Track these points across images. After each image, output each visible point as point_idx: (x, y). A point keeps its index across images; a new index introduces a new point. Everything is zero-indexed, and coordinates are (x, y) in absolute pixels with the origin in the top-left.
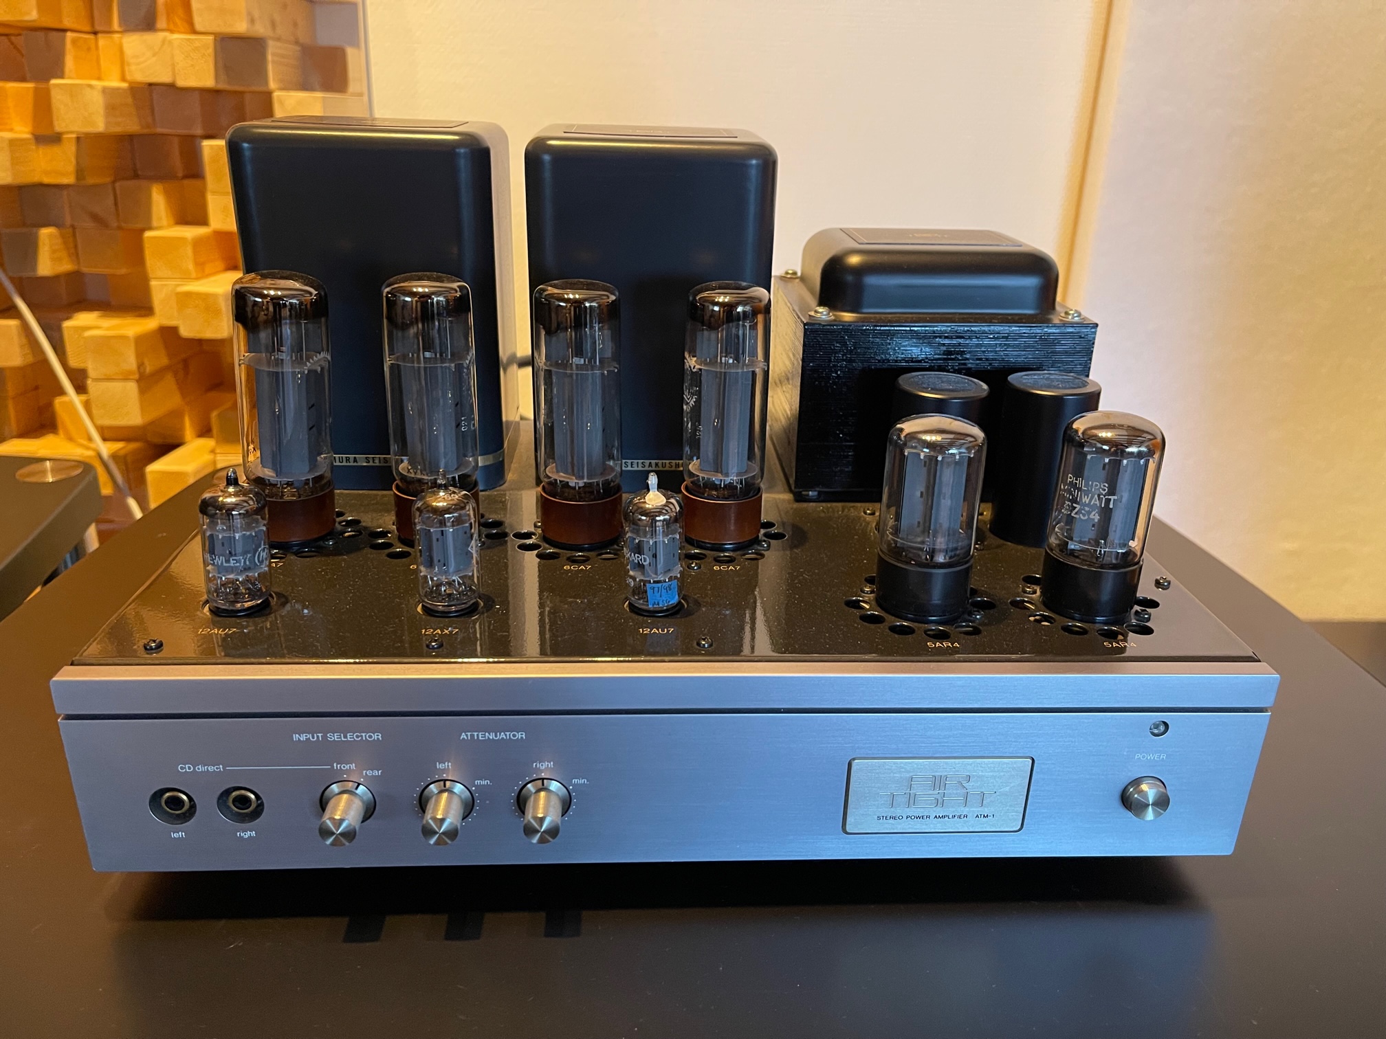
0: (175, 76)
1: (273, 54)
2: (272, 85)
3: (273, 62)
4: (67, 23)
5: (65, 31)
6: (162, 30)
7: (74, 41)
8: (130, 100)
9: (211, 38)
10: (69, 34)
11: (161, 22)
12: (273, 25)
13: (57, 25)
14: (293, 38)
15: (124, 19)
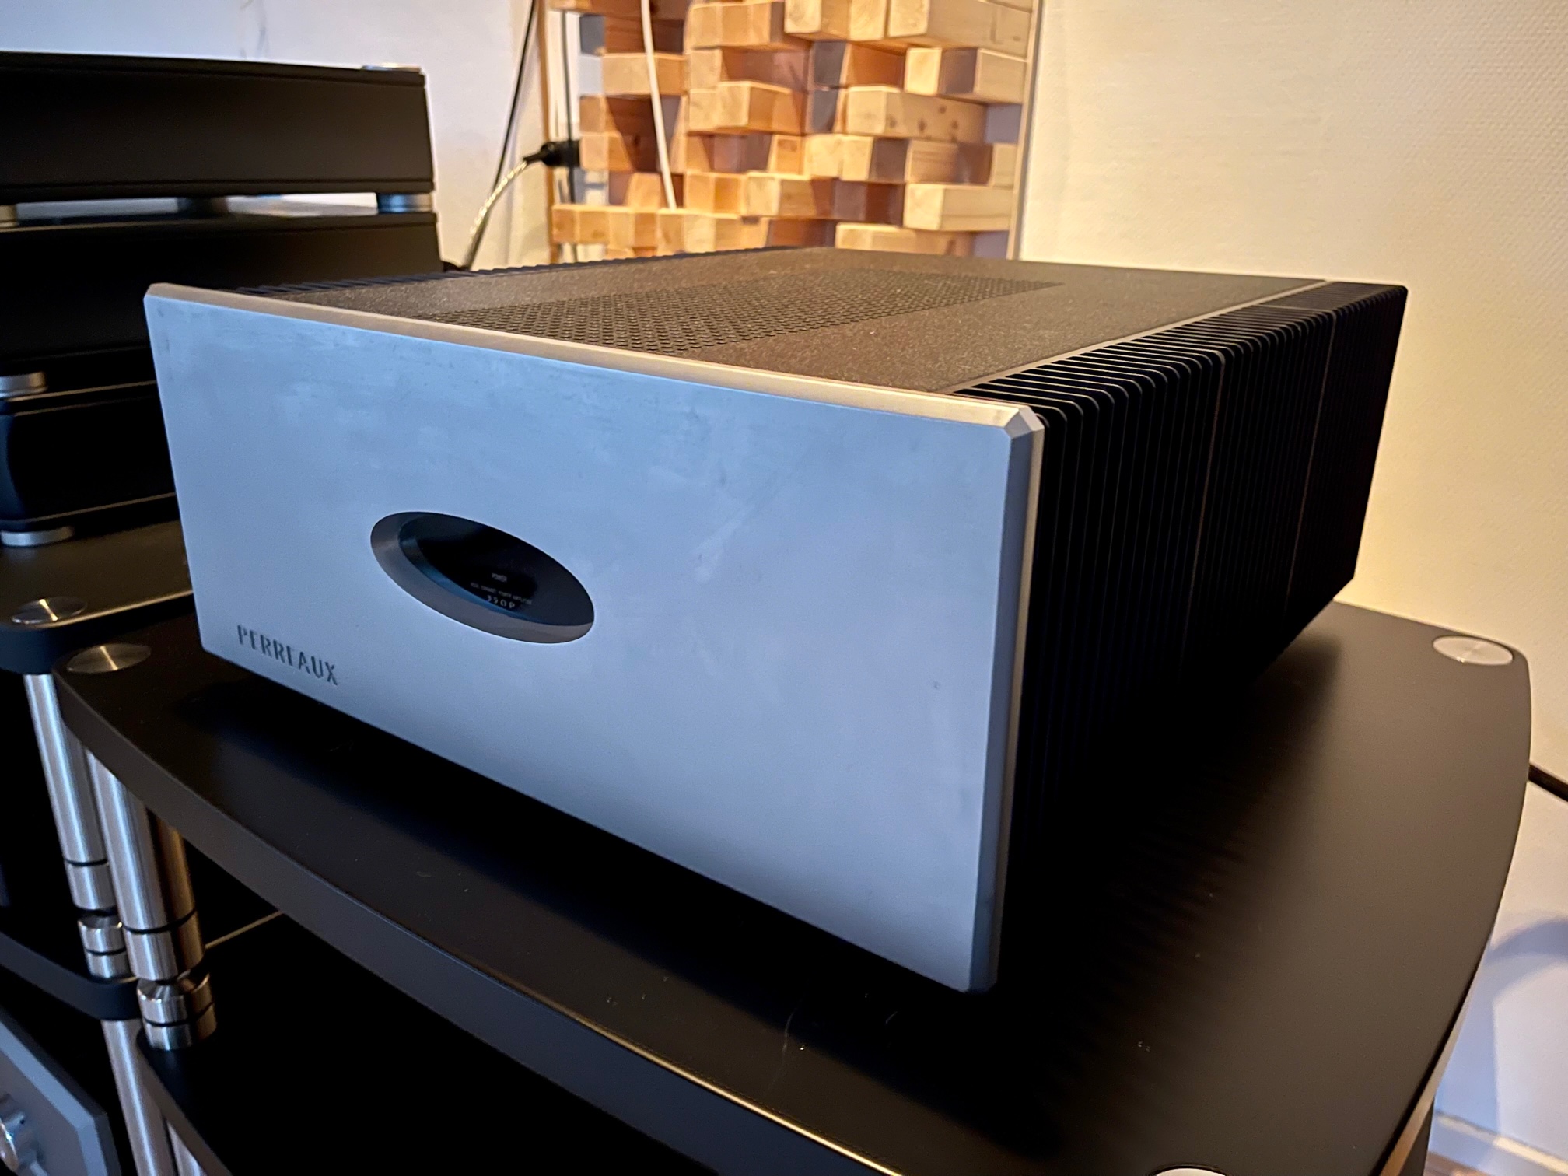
0: (842, 170)
1: (915, 152)
2: (909, 176)
3: (914, 159)
4: (775, 127)
5: (772, 133)
6: (839, 133)
7: (780, 143)
8: (809, 190)
9: (869, 140)
10: (776, 138)
11: (838, 127)
12: (922, 126)
13: (768, 129)
14: (948, 138)
15: (814, 123)
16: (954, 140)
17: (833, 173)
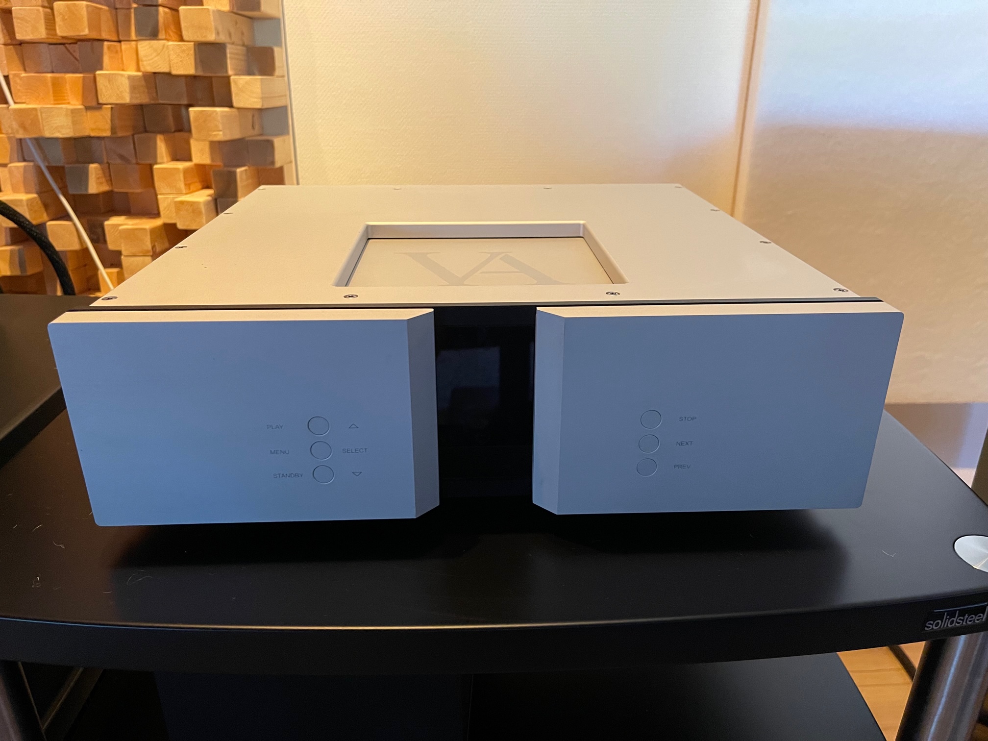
0: (171, 68)
1: (230, 53)
2: (230, 72)
3: (230, 58)
4: (104, 36)
6: (163, 39)
7: (109, 48)
8: (143, 83)
9: (193, 44)
10: (105, 43)
11: (162, 35)
12: (230, 35)
13: (99, 37)
14: (241, 43)
15: (139, 32)
16: (243, 45)
17: (164, 69)
